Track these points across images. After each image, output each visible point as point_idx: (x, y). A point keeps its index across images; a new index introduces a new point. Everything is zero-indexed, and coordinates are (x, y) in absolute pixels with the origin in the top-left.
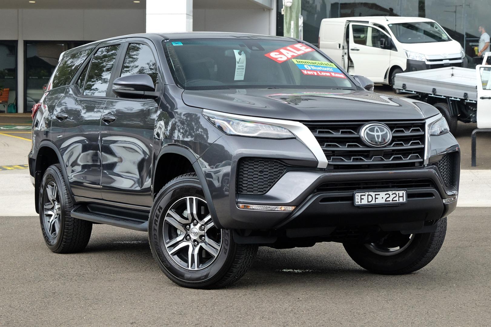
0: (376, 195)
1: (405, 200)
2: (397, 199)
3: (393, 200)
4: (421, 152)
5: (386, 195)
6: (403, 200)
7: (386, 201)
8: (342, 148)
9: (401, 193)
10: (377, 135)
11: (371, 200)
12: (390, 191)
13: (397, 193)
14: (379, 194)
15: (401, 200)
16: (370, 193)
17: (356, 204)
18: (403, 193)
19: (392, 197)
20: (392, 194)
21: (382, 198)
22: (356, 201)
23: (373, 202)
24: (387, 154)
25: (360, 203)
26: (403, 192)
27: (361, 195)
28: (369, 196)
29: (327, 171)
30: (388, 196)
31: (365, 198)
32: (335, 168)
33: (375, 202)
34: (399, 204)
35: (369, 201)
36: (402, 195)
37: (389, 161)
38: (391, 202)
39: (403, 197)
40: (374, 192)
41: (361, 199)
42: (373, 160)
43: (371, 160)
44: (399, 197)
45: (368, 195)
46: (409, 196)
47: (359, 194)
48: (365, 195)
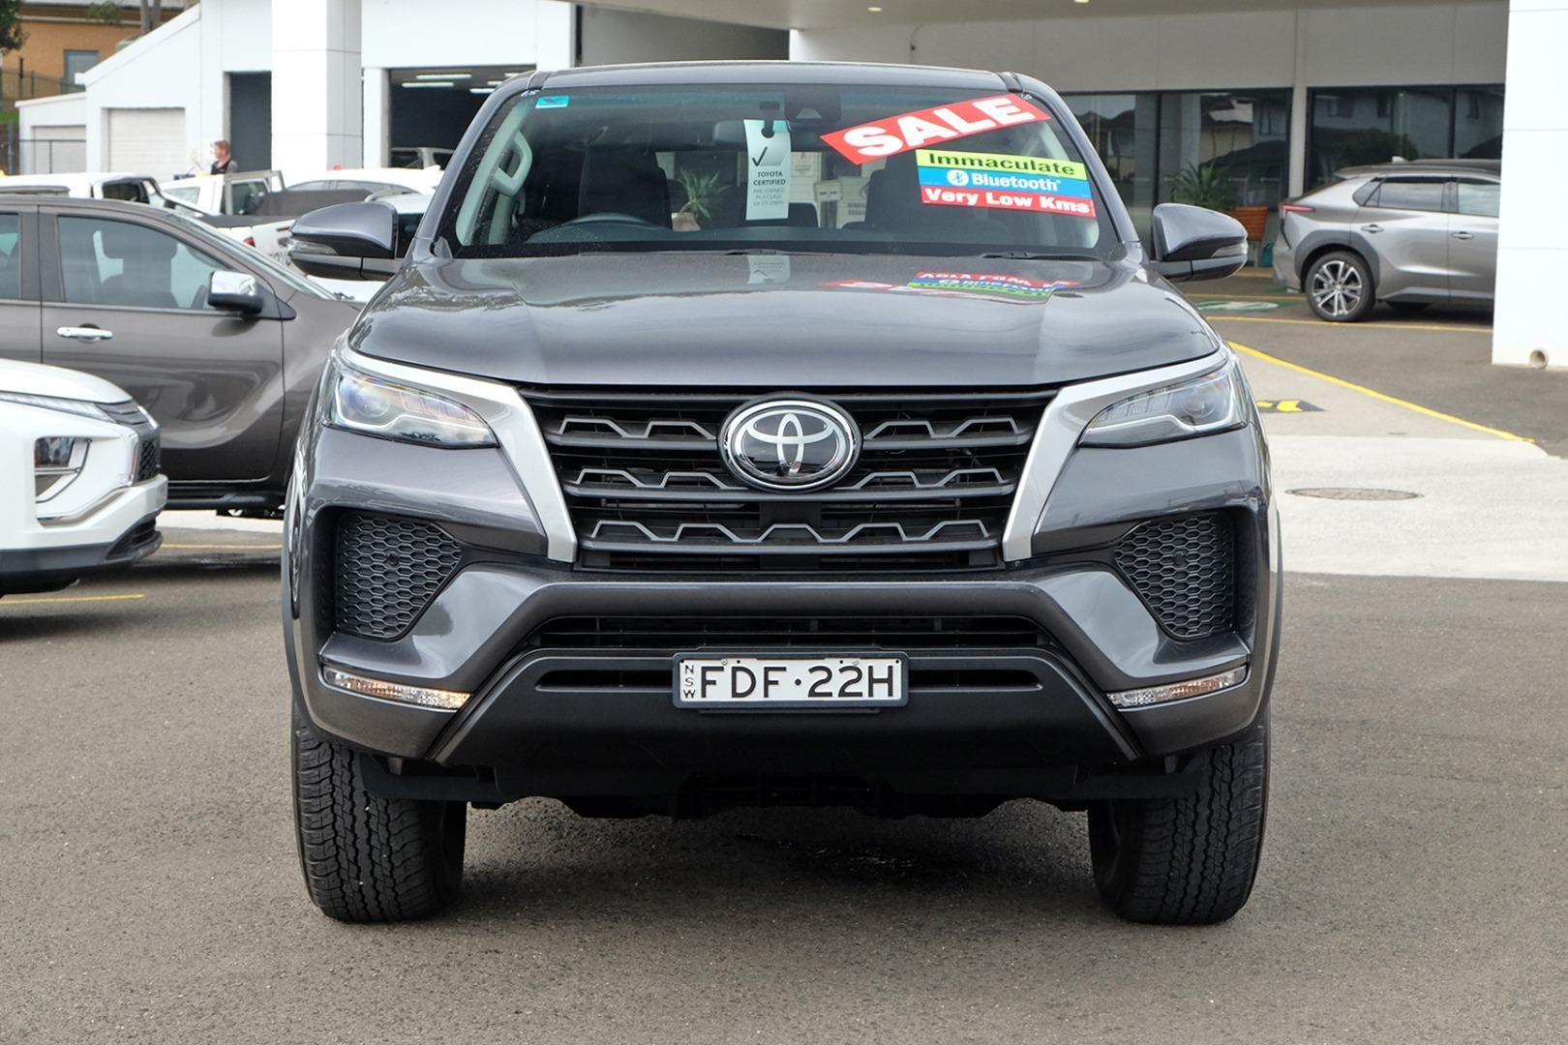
0: (767, 670)
1: (897, 695)
2: (862, 687)
3: (842, 693)
4: (996, 511)
5: (812, 670)
6: (890, 694)
7: (812, 693)
8: (646, 489)
9: (881, 667)
10: (784, 446)
11: (745, 690)
12: (830, 656)
13: (864, 665)
14: (784, 669)
15: (881, 693)
16: (745, 663)
17: (683, 698)
18: (890, 668)
19: (839, 680)
20: (842, 670)
21: (798, 682)
22: (684, 687)
23: (757, 696)
24: (834, 518)
25: (698, 698)
26: (892, 662)
27: (705, 670)
28: (739, 674)
29: (579, 572)
30: (823, 675)
31: (723, 679)
32: (614, 565)
33: (766, 695)
34: (872, 708)
35: (739, 691)
36: (886, 676)
37: (840, 545)
38: (835, 698)
39: (889, 681)
40: (759, 658)
41: (705, 683)
42: (766, 539)
43: (760, 540)
44: (872, 681)
45: (735, 670)
46: (915, 678)
47: (698, 665)
48: (721, 669)
